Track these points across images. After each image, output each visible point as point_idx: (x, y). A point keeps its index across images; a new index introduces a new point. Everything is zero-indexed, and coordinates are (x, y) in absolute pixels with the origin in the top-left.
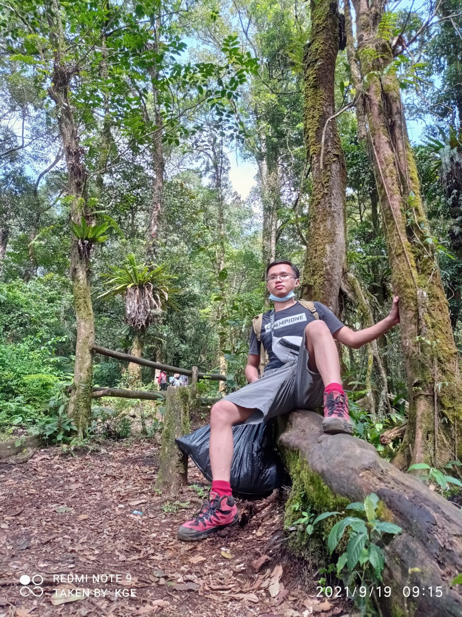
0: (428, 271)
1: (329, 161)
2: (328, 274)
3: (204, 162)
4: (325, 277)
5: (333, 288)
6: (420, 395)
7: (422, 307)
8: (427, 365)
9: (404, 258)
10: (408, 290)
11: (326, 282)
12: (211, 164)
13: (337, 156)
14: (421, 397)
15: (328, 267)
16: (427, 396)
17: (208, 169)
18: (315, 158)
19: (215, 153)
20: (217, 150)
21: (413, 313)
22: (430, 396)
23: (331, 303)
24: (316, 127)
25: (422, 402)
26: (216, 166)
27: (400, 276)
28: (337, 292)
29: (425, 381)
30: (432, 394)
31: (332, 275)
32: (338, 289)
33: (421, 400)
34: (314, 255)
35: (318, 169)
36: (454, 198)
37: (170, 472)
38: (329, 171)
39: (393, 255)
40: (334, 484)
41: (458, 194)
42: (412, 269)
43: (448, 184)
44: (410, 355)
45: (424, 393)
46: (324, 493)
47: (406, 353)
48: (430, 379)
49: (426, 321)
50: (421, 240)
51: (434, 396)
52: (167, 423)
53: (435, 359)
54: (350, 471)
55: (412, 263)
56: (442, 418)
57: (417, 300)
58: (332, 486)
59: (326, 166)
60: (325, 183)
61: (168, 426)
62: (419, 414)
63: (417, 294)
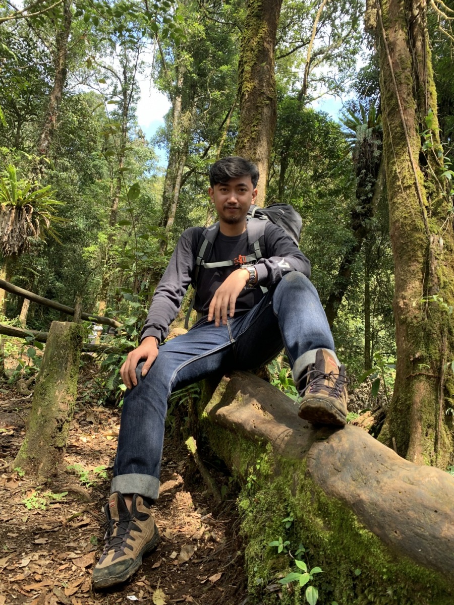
0: (443, 214)
1: (261, 103)
3: (112, 84)
6: (420, 375)
7: (436, 259)
8: (435, 336)
9: (415, 193)
10: (417, 235)
12: (120, 88)
13: (271, 99)
14: (421, 378)
16: (428, 377)
17: (115, 94)
19: (125, 77)
20: (128, 75)
21: (420, 266)
22: (434, 377)
25: (422, 384)
26: (124, 91)
27: (407, 215)
29: (430, 357)
30: (437, 375)
33: (420, 381)
35: (249, 110)
36: (362, 178)
37: (42, 444)
38: (259, 113)
39: (399, 186)
40: (392, 535)
41: (366, 175)
42: (425, 209)
43: (359, 163)
44: (409, 319)
45: (427, 373)
46: (361, 543)
47: (402, 317)
48: (438, 355)
49: (438, 278)
50: (436, 173)
51: (439, 379)
52: (45, 374)
53: (446, 329)
54: (433, 515)
55: (424, 200)
56: (445, 408)
57: (428, 249)
58: (386, 535)
59: (257, 107)
60: (254, 126)
61: (45, 377)
62: (418, 400)
63: (429, 242)
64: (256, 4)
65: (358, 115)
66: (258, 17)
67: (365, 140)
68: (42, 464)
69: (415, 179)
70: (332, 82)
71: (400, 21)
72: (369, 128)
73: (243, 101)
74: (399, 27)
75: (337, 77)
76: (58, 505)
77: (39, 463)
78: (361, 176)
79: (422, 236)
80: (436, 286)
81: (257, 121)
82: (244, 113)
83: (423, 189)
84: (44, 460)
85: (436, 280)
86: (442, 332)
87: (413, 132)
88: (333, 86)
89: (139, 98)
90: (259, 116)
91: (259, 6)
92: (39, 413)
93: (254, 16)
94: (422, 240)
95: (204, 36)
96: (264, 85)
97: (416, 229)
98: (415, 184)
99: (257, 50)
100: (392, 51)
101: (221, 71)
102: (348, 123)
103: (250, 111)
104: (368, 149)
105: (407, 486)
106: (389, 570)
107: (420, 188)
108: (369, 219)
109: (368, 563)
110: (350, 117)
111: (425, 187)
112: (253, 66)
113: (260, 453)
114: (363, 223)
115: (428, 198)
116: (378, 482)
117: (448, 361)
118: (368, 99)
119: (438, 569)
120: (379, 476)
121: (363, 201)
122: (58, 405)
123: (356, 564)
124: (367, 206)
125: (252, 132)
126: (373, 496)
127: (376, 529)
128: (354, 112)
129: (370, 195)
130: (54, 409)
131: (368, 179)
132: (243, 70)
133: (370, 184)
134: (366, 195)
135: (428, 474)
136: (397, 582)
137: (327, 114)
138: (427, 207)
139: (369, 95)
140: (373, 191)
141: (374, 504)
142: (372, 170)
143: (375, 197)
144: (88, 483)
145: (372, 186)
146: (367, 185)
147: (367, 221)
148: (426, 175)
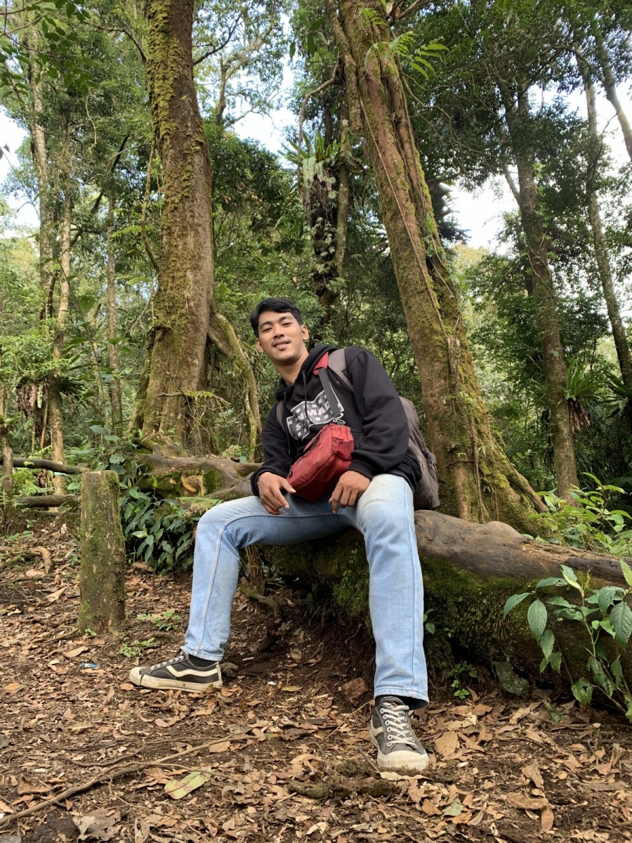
0: (454, 315)
1: (189, 149)
2: (192, 313)
4: (187, 318)
5: (199, 334)
6: (458, 462)
7: (456, 358)
8: (465, 427)
9: (428, 297)
10: (436, 338)
11: (189, 325)
13: (201, 144)
14: (460, 465)
15: (192, 304)
16: (465, 463)
18: (169, 141)
21: (442, 366)
22: (470, 462)
23: (196, 355)
24: (170, 95)
25: (460, 470)
27: (424, 320)
28: (203, 340)
29: (464, 445)
30: (471, 460)
31: (196, 316)
32: (205, 335)
33: (459, 467)
34: (170, 284)
35: (174, 159)
36: (318, 228)
37: (105, 600)
38: (189, 163)
39: (412, 291)
40: (481, 566)
41: (323, 223)
42: (438, 311)
43: (312, 209)
44: (441, 415)
45: (463, 460)
46: (461, 579)
47: (434, 413)
48: (469, 443)
49: (460, 375)
50: (443, 275)
51: (473, 463)
52: (90, 529)
53: (473, 420)
54: (503, 547)
55: (437, 304)
56: (482, 487)
57: (447, 350)
58: (477, 569)
59: (185, 156)
60: (185, 180)
61: (92, 533)
62: (460, 484)
63: (447, 342)
64: (160, 17)
65: (302, 144)
66: (166, 32)
67: (315, 177)
68: (110, 621)
69: (426, 284)
70: (255, 95)
71: (387, 123)
72: (317, 162)
73: (165, 147)
74: (387, 130)
75: (260, 89)
76: (151, 650)
77: (107, 621)
78: (317, 225)
79: (440, 338)
80: (459, 383)
81: (188, 174)
82: (168, 163)
83: (434, 292)
84: (111, 616)
85: (458, 378)
86: (470, 421)
87: (417, 238)
88: (257, 101)
90: (189, 168)
91: (164, 18)
92: (94, 571)
93: (159, 31)
94: (440, 342)
96: (189, 125)
97: (434, 332)
98: (427, 289)
99: (172, 78)
100: (384, 153)
102: (290, 156)
103: (176, 161)
104: (321, 188)
105: (483, 536)
106: (483, 589)
107: (432, 292)
108: (335, 280)
109: (467, 590)
110: (292, 149)
111: (435, 290)
112: (170, 100)
114: (328, 286)
115: (439, 301)
116: (463, 539)
117: (478, 447)
118: (310, 122)
119: (512, 576)
120: (463, 536)
121: (323, 258)
122: (113, 559)
123: (458, 595)
124: (330, 263)
125: (183, 189)
126: (463, 547)
127: (469, 567)
128: (295, 141)
129: (332, 250)
130: (109, 563)
131: (326, 229)
132: (157, 105)
133: (330, 235)
134: (327, 250)
135: (494, 526)
136: (488, 593)
137: (258, 142)
138: (440, 310)
139: (311, 117)
140: (334, 244)
141: (464, 553)
142: (329, 216)
143: (338, 252)
144: (166, 627)
145: (332, 237)
146: (326, 237)
147: (332, 282)
148: (434, 278)
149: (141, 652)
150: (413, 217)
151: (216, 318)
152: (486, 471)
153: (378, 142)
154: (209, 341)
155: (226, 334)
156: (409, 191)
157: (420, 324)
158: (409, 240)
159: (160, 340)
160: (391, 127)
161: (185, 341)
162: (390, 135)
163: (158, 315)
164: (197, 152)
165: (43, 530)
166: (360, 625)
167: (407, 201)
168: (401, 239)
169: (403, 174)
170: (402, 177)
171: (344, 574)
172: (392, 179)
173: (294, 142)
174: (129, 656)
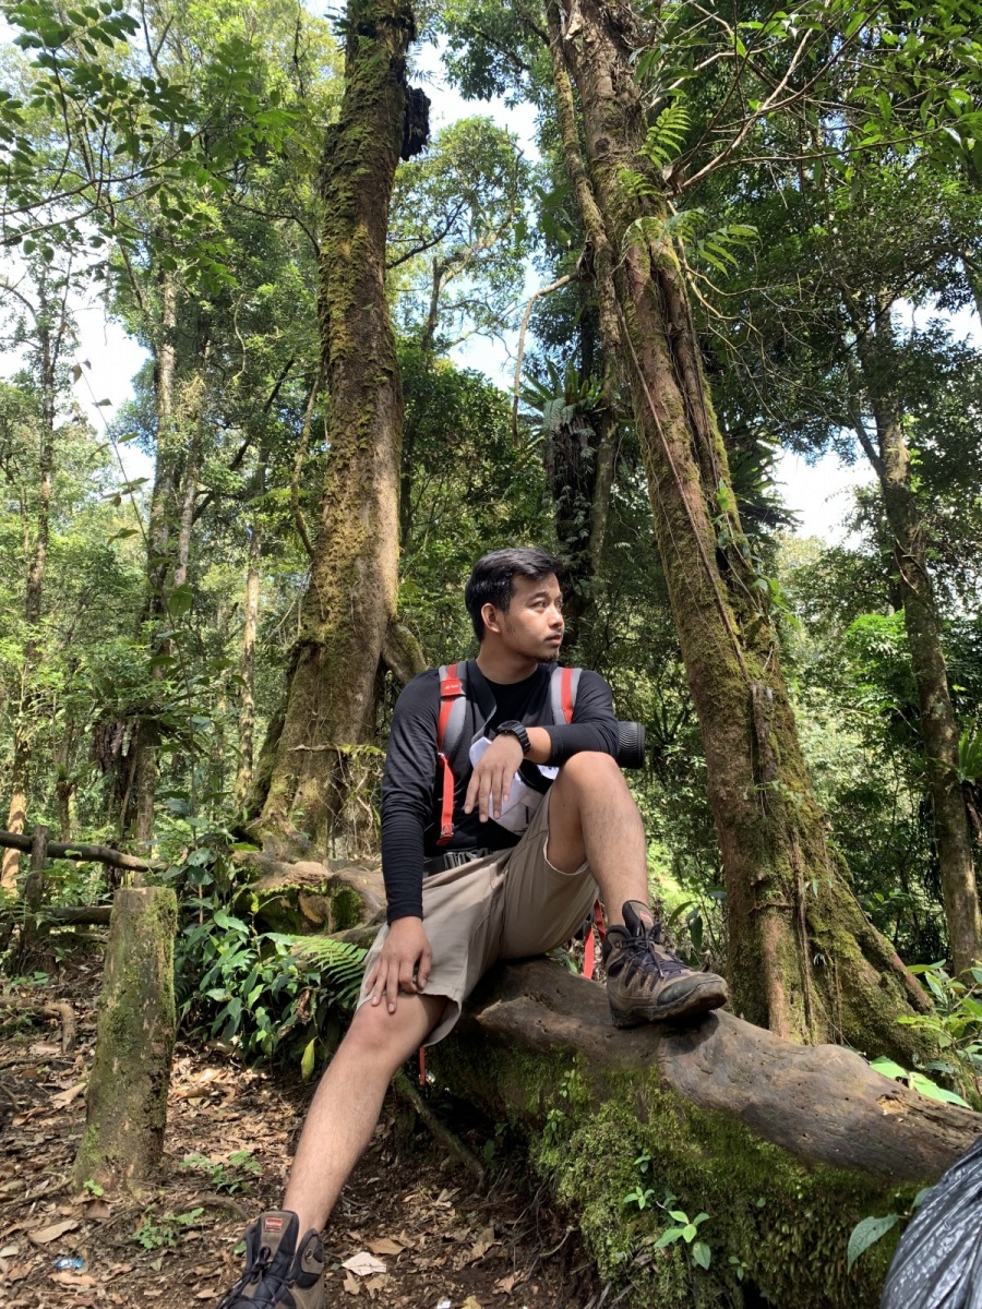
0: (764, 647)
1: (372, 380)
2: (359, 622)
3: (12, 317)
4: (351, 630)
5: (368, 655)
6: (769, 906)
7: (766, 720)
8: (782, 842)
9: (718, 615)
10: (731, 683)
11: (353, 641)
12: (31, 325)
13: (390, 374)
14: (771, 911)
15: (360, 609)
16: (781, 909)
17: (20, 337)
18: (342, 367)
19: (44, 303)
20: (50, 296)
21: (743, 732)
22: (789, 908)
23: (360, 687)
24: (348, 303)
25: (773, 921)
26: (43, 333)
27: (711, 652)
28: (373, 664)
29: (780, 877)
30: (792, 904)
31: (366, 627)
32: (377, 657)
33: (770, 917)
34: (330, 578)
35: (349, 394)
36: (564, 502)
37: (127, 1127)
38: (370, 401)
39: (692, 604)
40: (801, 1140)
41: (572, 496)
42: (736, 640)
43: (556, 473)
44: (739, 819)
45: (777, 903)
46: (761, 1162)
47: (727, 815)
48: (790, 872)
49: (773, 750)
50: (744, 580)
51: (797, 909)
52: (117, 991)
53: (795, 830)
54: (844, 1103)
55: (734, 627)
56: (812, 955)
57: (750, 704)
58: (793, 1143)
59: (365, 390)
60: (362, 425)
61: (119, 997)
62: (772, 949)
63: (751, 692)
64: (341, 195)
65: (545, 380)
66: (348, 217)
67: (563, 428)
68: (132, 1167)
69: (715, 593)
70: (482, 309)
71: (658, 339)
72: (567, 404)
73: (335, 376)
74: (658, 349)
75: (490, 300)
76: (192, 1235)
77: (126, 1166)
78: (563, 497)
79: (739, 684)
80: (772, 764)
81: (368, 416)
82: (339, 400)
83: (729, 607)
84: (135, 1157)
85: (770, 754)
86: (790, 834)
87: (702, 519)
88: (484, 315)
89: (77, 344)
90: (369, 407)
91: (349, 198)
92: (115, 1069)
93: (340, 216)
94: (739, 690)
95: (220, 228)
96: (374, 345)
97: (728, 673)
98: (717, 601)
99: (353, 280)
100: (651, 386)
101: (261, 296)
102: (528, 396)
103: (350, 398)
104: (570, 444)
105: (805, 1074)
106: (804, 1187)
107: (725, 606)
108: (588, 580)
109: (774, 1186)
110: (531, 386)
111: (731, 604)
112: (347, 311)
113: (563, 1072)
114: (577, 588)
115: (737, 621)
116: (768, 1077)
117: (806, 880)
118: (560, 349)
119: (862, 1168)
120: (767, 1069)
121: (571, 545)
122: (151, 1048)
123: (757, 1193)
124: (581, 554)
125: (359, 438)
126: (767, 1095)
127: (779, 1139)
128: (536, 376)
129: (584, 534)
130: (143, 1057)
131: (577, 503)
132: (328, 316)
133: (583, 512)
134: (577, 533)
135: (828, 1055)
136: (815, 1198)
137: (481, 375)
138: (738, 637)
139: (562, 342)
140: (589, 526)
141: (769, 1106)
142: (582, 486)
143: (593, 538)
144: (230, 1186)
145: (586, 516)
146: (576, 515)
147: (583, 582)
148: (730, 584)
149: (175, 1237)
150: (695, 485)
151: (396, 630)
152: (820, 926)
153: (642, 367)
154: (383, 666)
155: (409, 656)
156: (691, 444)
157: (704, 659)
158: (688, 522)
159: (306, 662)
160: (665, 344)
161: (345, 665)
162: (662, 357)
163: (308, 623)
164: (383, 384)
165: (82, 967)
166: (570, 1228)
167: (687, 459)
168: (677, 520)
169: (681, 418)
170: (680, 423)
171: (549, 1117)
172: (663, 424)
173: (534, 375)
174: (149, 1245)
